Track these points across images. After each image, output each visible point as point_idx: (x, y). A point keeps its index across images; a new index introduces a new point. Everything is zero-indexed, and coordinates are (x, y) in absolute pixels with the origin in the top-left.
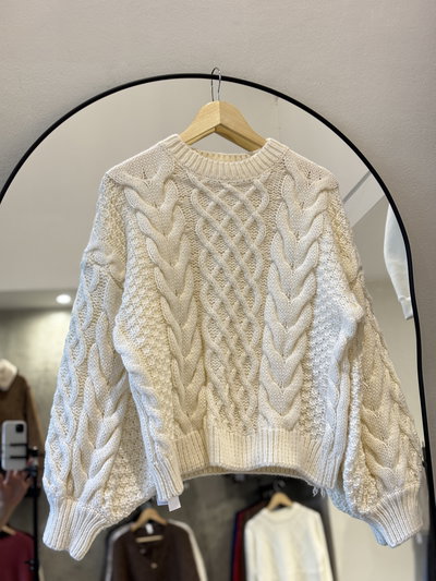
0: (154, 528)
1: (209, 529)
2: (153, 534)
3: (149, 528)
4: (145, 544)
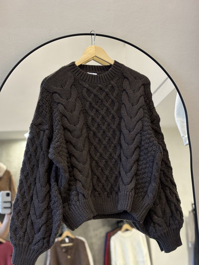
0: (69, 240)
1: (94, 240)
2: (69, 243)
3: (67, 240)
4: (65, 247)
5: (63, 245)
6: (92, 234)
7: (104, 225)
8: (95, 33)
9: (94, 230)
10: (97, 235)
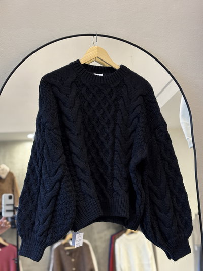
1: (99, 243)
4: (69, 250)
5: (67, 248)
6: (96, 236)
7: (108, 228)
8: (96, 33)
9: (99, 233)
10: (101, 238)
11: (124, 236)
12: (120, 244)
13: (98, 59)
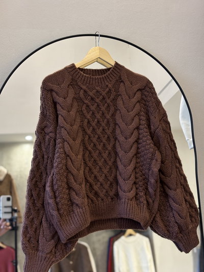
1: (97, 246)
6: (94, 239)
8: (99, 34)
10: (99, 240)
11: (123, 238)
12: (118, 246)
13: (99, 60)
